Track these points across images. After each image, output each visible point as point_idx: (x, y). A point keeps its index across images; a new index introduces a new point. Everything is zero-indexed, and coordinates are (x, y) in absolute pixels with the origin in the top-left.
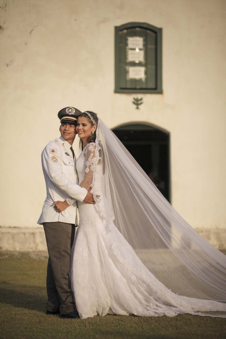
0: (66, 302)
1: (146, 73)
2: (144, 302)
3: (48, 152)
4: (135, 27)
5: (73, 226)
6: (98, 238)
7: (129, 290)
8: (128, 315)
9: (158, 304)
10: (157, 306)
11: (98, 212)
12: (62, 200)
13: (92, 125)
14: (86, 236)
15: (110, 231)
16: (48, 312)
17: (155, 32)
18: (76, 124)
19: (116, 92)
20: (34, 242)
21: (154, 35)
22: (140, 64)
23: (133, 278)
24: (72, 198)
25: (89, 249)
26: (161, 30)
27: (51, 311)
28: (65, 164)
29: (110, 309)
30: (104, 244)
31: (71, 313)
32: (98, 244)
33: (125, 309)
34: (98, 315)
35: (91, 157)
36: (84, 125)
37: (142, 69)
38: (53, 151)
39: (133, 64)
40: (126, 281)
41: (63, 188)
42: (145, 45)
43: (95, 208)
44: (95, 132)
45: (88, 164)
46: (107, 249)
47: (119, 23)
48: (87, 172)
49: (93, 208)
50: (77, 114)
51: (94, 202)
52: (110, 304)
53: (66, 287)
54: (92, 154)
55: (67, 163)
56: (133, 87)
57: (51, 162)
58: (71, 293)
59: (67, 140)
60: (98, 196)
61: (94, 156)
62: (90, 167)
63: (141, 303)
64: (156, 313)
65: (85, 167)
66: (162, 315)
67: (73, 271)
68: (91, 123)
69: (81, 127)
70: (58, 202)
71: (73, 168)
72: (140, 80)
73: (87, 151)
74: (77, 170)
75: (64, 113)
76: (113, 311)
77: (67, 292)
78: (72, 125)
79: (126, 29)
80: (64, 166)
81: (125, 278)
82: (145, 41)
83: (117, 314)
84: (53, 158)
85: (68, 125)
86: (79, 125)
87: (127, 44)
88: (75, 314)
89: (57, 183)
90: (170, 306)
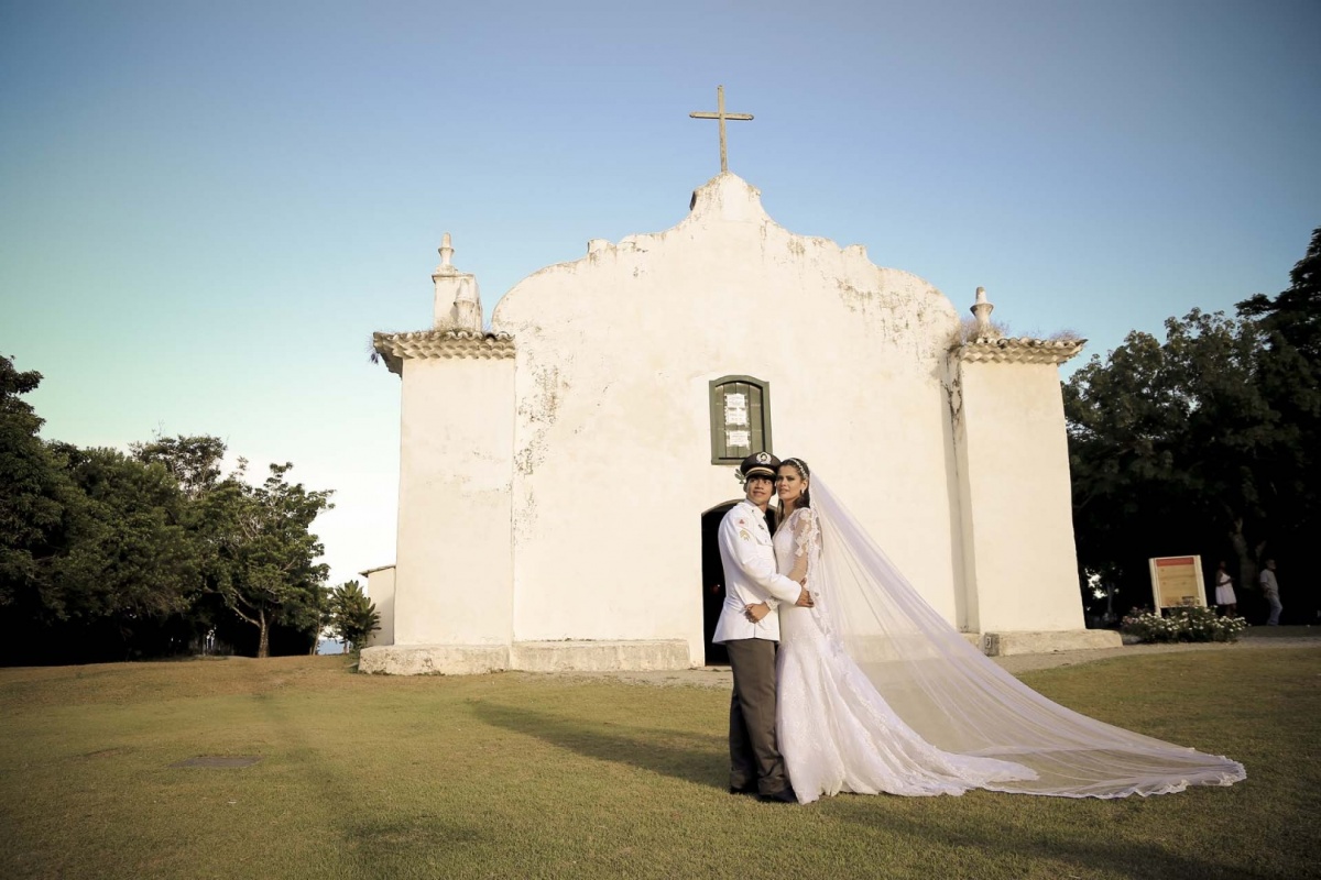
0: (772, 775)
1: (750, 438)
2: (903, 770)
3: (734, 524)
4: (735, 382)
5: (776, 645)
6: (820, 664)
7: (876, 750)
8: (877, 793)
9: (927, 773)
10: (924, 775)
11: (817, 620)
12: (758, 602)
13: (802, 479)
14: (800, 660)
15: (840, 651)
16: (733, 791)
17: (760, 388)
18: (773, 479)
19: (713, 463)
20: (616, 659)
21: (759, 390)
22: (742, 427)
23: (884, 729)
24: (776, 599)
25: (806, 683)
26: (767, 384)
27: (739, 787)
28: (760, 543)
29: (845, 784)
30: (829, 673)
31: (781, 793)
32: (820, 674)
33: (870, 783)
34: (824, 794)
35: (805, 530)
36: (790, 479)
37: (746, 434)
38: (742, 522)
39: (736, 427)
40: (869, 734)
41: (762, 582)
42: (748, 404)
43: (812, 613)
44: (807, 491)
45: (800, 541)
46: (836, 682)
47: (715, 377)
48: (800, 555)
49: (810, 615)
50: (774, 464)
51: (811, 604)
52: (844, 776)
53: (771, 748)
54: (807, 526)
55: (763, 542)
56: (735, 456)
57: (740, 540)
58: (780, 759)
59: (757, 505)
60: (817, 594)
61: (810, 529)
62: (804, 548)
63: (896, 771)
64: (927, 789)
65: (796, 546)
66: (940, 793)
67: (782, 721)
68: (801, 474)
69: (785, 481)
70: (753, 606)
71: (771, 549)
72: (744, 448)
73: (797, 520)
74: (778, 553)
75: (753, 463)
76: (850, 785)
77: (772, 757)
78: (768, 481)
79: (723, 384)
80: (758, 546)
81: (867, 728)
82: (748, 398)
83: (858, 792)
84: (743, 533)
85: (761, 481)
86: (782, 478)
87: (725, 404)
88: (788, 795)
89: (751, 573)
90: (943, 774)
